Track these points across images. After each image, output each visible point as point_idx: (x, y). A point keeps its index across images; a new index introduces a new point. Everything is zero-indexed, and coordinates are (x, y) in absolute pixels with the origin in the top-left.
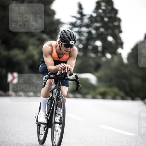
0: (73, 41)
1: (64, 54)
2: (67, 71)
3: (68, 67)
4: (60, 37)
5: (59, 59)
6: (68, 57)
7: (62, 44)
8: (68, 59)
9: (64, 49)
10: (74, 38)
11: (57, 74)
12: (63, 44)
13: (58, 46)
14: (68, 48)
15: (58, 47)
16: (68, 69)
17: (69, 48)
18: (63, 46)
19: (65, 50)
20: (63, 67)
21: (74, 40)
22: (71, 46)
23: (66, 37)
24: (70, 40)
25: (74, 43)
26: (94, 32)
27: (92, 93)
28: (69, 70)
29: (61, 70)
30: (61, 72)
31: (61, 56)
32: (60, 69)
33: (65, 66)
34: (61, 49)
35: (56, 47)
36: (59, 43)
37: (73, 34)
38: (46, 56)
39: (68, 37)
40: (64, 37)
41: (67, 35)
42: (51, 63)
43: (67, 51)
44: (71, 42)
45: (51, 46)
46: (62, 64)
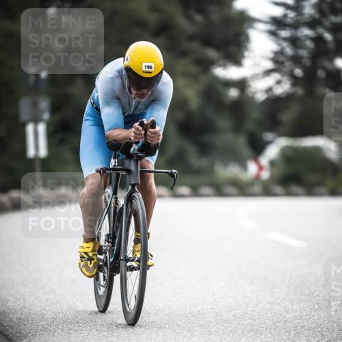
26: (328, 36)
27: (330, 183)
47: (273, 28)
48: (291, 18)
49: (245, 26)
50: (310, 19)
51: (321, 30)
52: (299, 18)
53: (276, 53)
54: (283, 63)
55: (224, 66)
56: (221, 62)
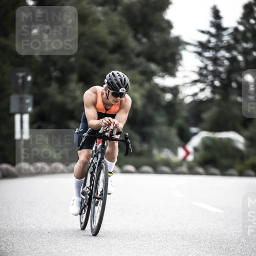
0: (124, 89)
1: (113, 105)
2: (113, 128)
3: (114, 123)
4: (107, 82)
5: (105, 111)
6: (117, 108)
7: (109, 91)
8: (118, 111)
9: (111, 99)
10: (126, 84)
11: (100, 132)
12: (111, 91)
13: (105, 94)
14: (117, 97)
15: (104, 96)
16: (115, 125)
17: (119, 98)
18: (110, 94)
19: (113, 100)
20: (108, 122)
21: (126, 87)
22: (122, 95)
23: (115, 82)
24: (121, 88)
25: (126, 92)
27: (239, 166)
28: (116, 127)
29: (105, 127)
30: (106, 129)
31: (108, 107)
32: (104, 125)
33: (111, 121)
34: (108, 98)
35: (102, 94)
36: (106, 90)
37: (125, 79)
38: (88, 107)
39: (118, 83)
40: (112, 82)
41: (116, 80)
42: (93, 116)
43: (116, 102)
44: (122, 90)
45: (96, 93)
46: (107, 119)
47: (199, 50)
48: (213, 43)
49: (180, 48)
50: (227, 44)
51: (235, 53)
52: (219, 43)
53: (201, 68)
54: (206, 76)
55: (163, 77)
56: (160, 74)
